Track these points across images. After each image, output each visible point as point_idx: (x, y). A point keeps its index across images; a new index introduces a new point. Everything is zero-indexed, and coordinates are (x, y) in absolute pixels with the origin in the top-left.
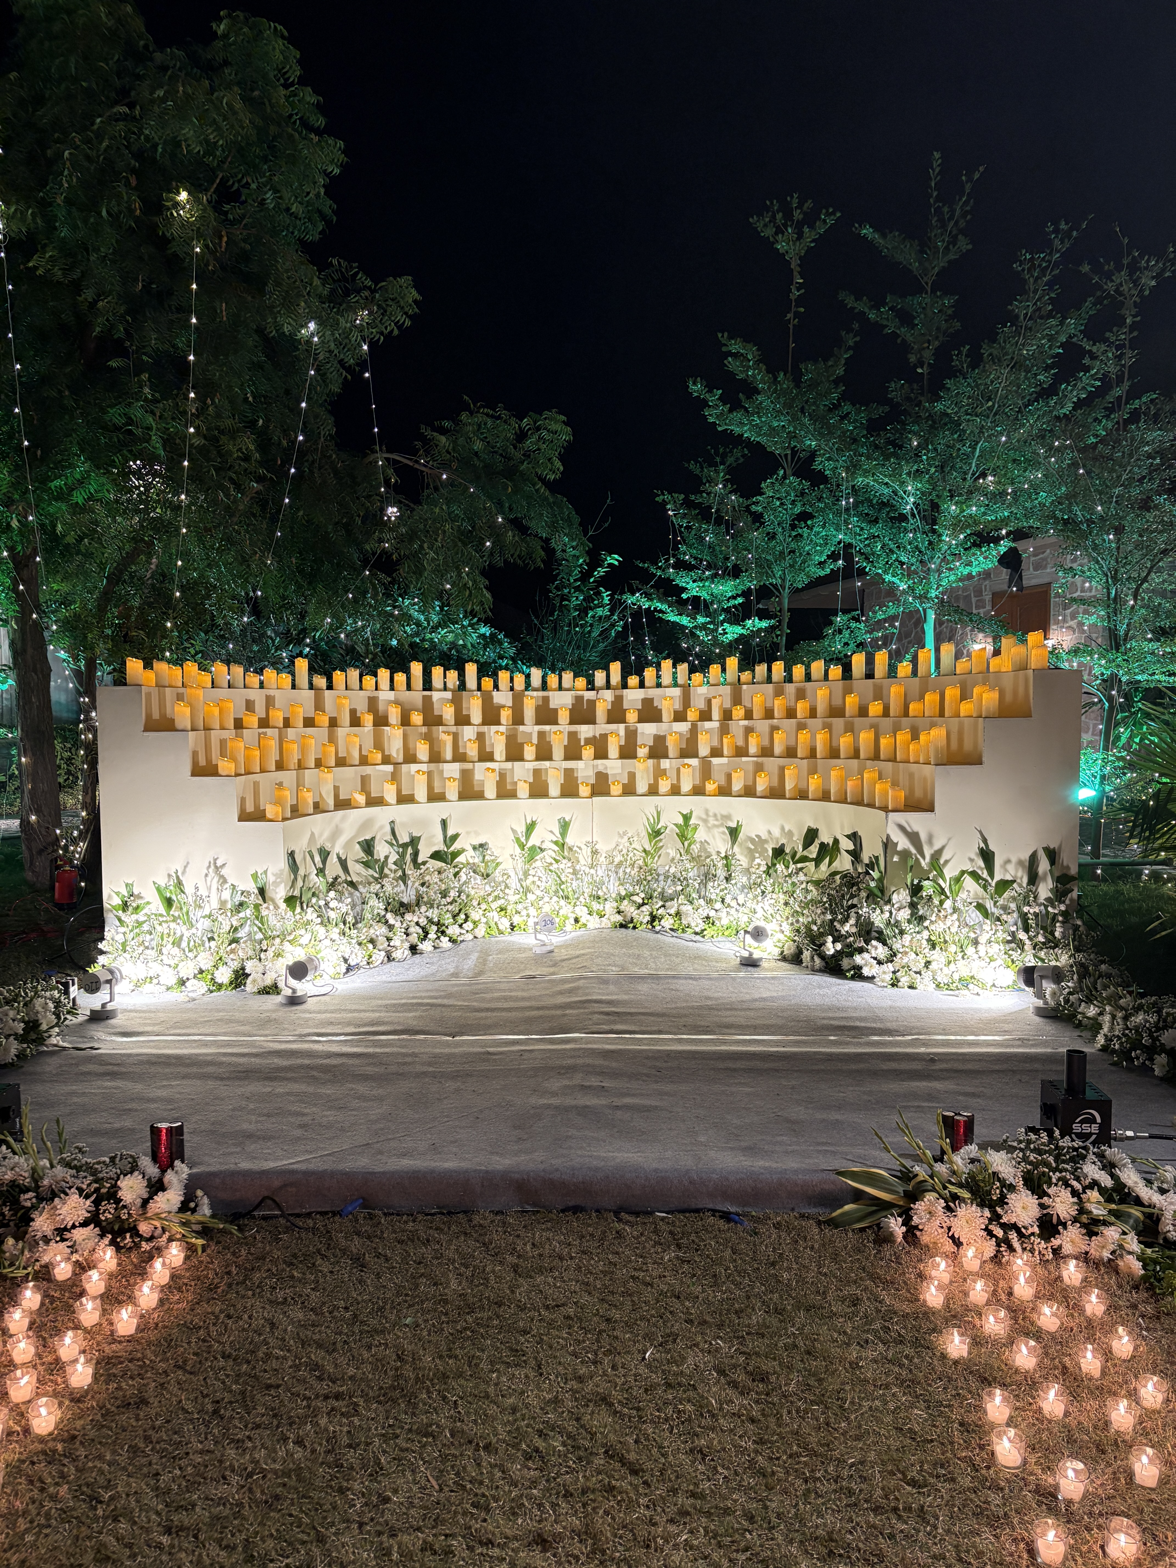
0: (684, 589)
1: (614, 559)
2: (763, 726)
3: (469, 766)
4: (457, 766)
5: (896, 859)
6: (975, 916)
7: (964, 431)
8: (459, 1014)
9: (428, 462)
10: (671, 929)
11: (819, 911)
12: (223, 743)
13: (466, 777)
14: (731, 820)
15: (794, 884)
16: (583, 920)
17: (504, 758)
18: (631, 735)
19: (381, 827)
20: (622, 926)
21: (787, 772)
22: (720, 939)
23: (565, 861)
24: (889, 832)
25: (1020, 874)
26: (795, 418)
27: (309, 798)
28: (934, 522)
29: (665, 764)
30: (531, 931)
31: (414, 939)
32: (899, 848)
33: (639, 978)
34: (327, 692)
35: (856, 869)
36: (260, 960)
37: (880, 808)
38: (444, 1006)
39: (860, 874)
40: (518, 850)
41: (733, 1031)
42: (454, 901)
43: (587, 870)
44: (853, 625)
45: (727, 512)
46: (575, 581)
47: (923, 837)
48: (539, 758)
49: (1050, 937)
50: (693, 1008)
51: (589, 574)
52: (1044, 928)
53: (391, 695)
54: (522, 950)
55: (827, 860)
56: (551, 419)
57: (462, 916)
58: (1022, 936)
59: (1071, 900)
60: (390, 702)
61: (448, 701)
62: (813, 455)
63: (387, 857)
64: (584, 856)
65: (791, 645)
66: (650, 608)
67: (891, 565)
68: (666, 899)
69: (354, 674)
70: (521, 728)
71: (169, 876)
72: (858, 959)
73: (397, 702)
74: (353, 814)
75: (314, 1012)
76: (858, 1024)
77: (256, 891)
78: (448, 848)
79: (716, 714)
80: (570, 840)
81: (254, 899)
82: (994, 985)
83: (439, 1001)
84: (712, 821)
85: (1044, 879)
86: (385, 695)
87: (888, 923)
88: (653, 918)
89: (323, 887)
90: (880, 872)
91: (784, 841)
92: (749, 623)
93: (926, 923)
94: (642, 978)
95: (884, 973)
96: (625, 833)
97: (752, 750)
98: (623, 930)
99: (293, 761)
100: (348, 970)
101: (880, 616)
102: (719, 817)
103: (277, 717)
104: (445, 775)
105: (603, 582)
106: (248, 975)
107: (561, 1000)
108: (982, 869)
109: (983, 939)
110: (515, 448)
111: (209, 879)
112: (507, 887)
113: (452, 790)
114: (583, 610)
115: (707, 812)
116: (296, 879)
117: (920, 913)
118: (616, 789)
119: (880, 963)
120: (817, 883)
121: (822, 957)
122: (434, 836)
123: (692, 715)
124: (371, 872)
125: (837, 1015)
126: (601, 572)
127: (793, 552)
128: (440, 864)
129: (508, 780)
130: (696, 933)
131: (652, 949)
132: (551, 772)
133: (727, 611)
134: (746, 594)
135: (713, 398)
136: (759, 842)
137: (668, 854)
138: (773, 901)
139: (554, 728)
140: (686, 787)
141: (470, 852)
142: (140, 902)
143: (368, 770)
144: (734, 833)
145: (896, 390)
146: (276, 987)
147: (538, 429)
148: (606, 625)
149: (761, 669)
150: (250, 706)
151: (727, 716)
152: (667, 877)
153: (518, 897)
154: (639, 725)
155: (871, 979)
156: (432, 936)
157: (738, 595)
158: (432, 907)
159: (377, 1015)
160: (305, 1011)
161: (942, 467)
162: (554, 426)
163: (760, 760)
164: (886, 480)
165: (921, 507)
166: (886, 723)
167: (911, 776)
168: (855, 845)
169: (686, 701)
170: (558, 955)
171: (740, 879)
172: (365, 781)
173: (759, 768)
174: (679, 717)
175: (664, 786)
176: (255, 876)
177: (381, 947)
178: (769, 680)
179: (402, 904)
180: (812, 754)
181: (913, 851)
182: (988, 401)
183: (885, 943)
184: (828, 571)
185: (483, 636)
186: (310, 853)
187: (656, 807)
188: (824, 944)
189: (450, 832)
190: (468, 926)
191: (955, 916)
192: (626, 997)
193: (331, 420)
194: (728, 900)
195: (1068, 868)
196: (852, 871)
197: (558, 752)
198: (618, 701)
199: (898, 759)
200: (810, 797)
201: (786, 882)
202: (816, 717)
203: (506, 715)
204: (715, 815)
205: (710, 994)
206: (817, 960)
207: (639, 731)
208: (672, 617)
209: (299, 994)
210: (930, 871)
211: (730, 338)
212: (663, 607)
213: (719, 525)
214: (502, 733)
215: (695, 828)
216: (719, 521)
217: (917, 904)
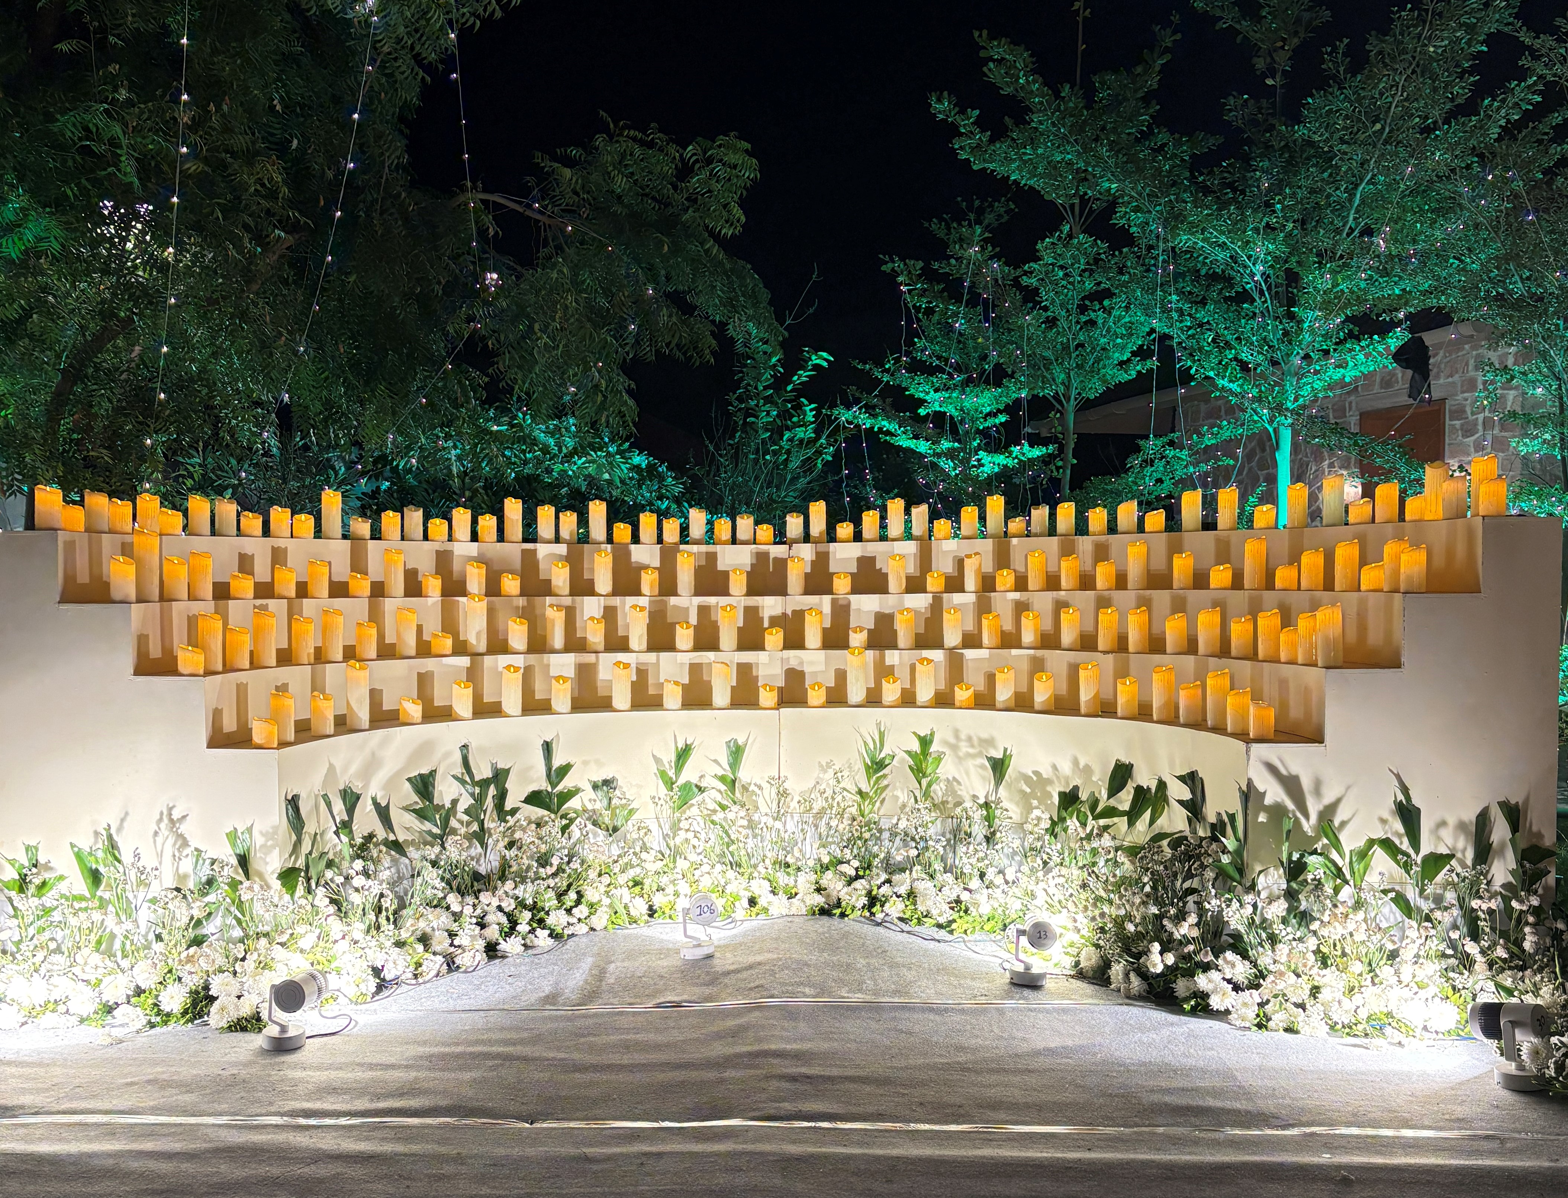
0: (921, 402)
1: (821, 359)
2: (1043, 601)
3: (590, 658)
4: (570, 659)
5: (1262, 818)
6: (1390, 913)
7: (1338, 168)
8: (547, 1075)
9: (545, 207)
10: (901, 919)
11: (1137, 900)
12: (192, 622)
13: (586, 674)
14: (995, 748)
15: (1094, 852)
16: (762, 902)
17: (644, 646)
18: (841, 612)
19: (447, 755)
20: (824, 912)
21: (1082, 674)
22: (977, 936)
23: (735, 808)
24: (1252, 774)
25: (1461, 844)
26: (1086, 149)
27: (328, 712)
28: (1292, 302)
29: (892, 657)
30: (681, 919)
31: (493, 932)
32: (1268, 801)
33: (849, 1008)
34: (371, 544)
35: (1194, 832)
36: (235, 973)
37: (1234, 735)
38: (525, 1059)
39: (1202, 839)
40: (663, 790)
41: (1002, 1116)
42: (560, 870)
43: (770, 822)
44: (1170, 453)
45: (986, 288)
46: (766, 388)
47: (1306, 783)
48: (699, 646)
49: (1515, 950)
50: (934, 1067)
51: (786, 379)
52: (1504, 934)
53: (473, 549)
54: (665, 952)
55: (1147, 815)
56: (728, 147)
57: (573, 895)
58: (1471, 948)
59: (1546, 888)
60: (471, 559)
61: (560, 558)
62: (1112, 205)
63: (455, 802)
64: (766, 801)
65: (1077, 483)
66: (872, 428)
67: (1226, 367)
68: (892, 869)
69: (415, 516)
70: (673, 600)
71: (96, 834)
72: (1202, 981)
73: (481, 559)
74: (399, 734)
75: (311, 1067)
76: (1211, 1102)
77: (234, 861)
78: (554, 786)
79: (971, 582)
80: (745, 774)
81: (232, 870)
82: (1425, 1028)
83: (518, 1050)
84: (964, 748)
85: (1501, 852)
86: (463, 548)
87: (1251, 923)
88: (873, 901)
89: (347, 852)
90: (1238, 840)
91: (1077, 781)
92: (1015, 450)
93: (1315, 926)
94: (852, 1009)
95: (1245, 1004)
96: (829, 765)
97: (1028, 637)
98: (825, 919)
99: (307, 651)
100: (380, 988)
101: (1209, 441)
102: (975, 741)
103: (287, 584)
104: (553, 672)
105: (806, 391)
106: (213, 999)
107: (720, 1049)
108: (1400, 836)
109: (1407, 954)
110: (675, 188)
111: (159, 840)
112: (645, 848)
113: (562, 699)
114: (777, 432)
115: (956, 733)
116: (299, 841)
117: (1302, 908)
118: (816, 696)
119: (1237, 988)
120: (1133, 852)
121: (1143, 974)
122: (531, 768)
123: (934, 583)
124: (428, 826)
125: (1175, 1084)
126: (802, 376)
127: (1081, 345)
128: (538, 812)
129: (651, 681)
130: (940, 926)
131: (868, 955)
132: (716, 668)
133: (984, 433)
134: (1012, 409)
135: (967, 121)
136: (1039, 782)
137: (897, 798)
138: (1062, 880)
139: (722, 601)
140: (924, 693)
141: (588, 794)
142: (47, 875)
143: (428, 664)
144: (999, 767)
145: (1236, 110)
146: (259, 1019)
147: (709, 161)
148: (810, 452)
149: (1040, 514)
150: (245, 564)
151: (988, 584)
152: (894, 835)
153: (660, 864)
154: (854, 598)
155: (1223, 1015)
156: (523, 928)
157: (999, 411)
158: (523, 881)
159: (413, 1074)
160: (295, 1066)
161: (1303, 222)
162: (732, 158)
163: (1040, 653)
164: (1223, 239)
165: (1272, 280)
166: (1238, 599)
167: (1283, 683)
168: (1193, 792)
169: (925, 560)
170: (720, 964)
171: (1009, 840)
172: (424, 681)
173: (1037, 666)
174: (915, 585)
175: (891, 692)
176: (232, 837)
177: (438, 948)
178: (1052, 531)
179: (476, 876)
180: (1121, 645)
181: (1290, 805)
182: (1374, 123)
183: (1245, 956)
184: (1134, 374)
185: (636, 468)
186: (325, 797)
187: (878, 725)
188: (1147, 952)
189: (557, 763)
190: (581, 911)
191: (1361, 915)
192: (825, 1046)
193: (401, 144)
194: (991, 874)
195: (1540, 835)
196: (1187, 833)
197: (728, 638)
198: (821, 561)
199: (1261, 655)
200: (1120, 712)
201: (1082, 848)
202: (1125, 588)
203: (649, 581)
204: (969, 739)
205: (964, 1041)
206: (1136, 982)
207: (853, 606)
208: (904, 441)
209: (291, 1033)
210: (1317, 839)
211: (991, 38)
212: (892, 426)
213: (974, 306)
214: (642, 609)
215: (939, 759)
216: (974, 300)
217: (1298, 892)
